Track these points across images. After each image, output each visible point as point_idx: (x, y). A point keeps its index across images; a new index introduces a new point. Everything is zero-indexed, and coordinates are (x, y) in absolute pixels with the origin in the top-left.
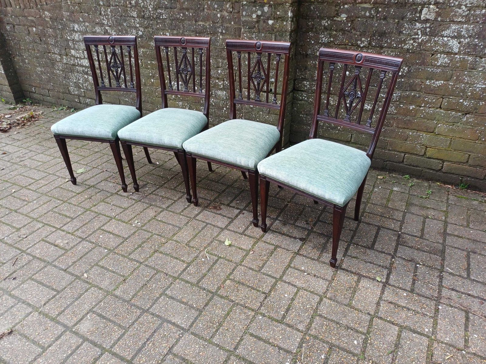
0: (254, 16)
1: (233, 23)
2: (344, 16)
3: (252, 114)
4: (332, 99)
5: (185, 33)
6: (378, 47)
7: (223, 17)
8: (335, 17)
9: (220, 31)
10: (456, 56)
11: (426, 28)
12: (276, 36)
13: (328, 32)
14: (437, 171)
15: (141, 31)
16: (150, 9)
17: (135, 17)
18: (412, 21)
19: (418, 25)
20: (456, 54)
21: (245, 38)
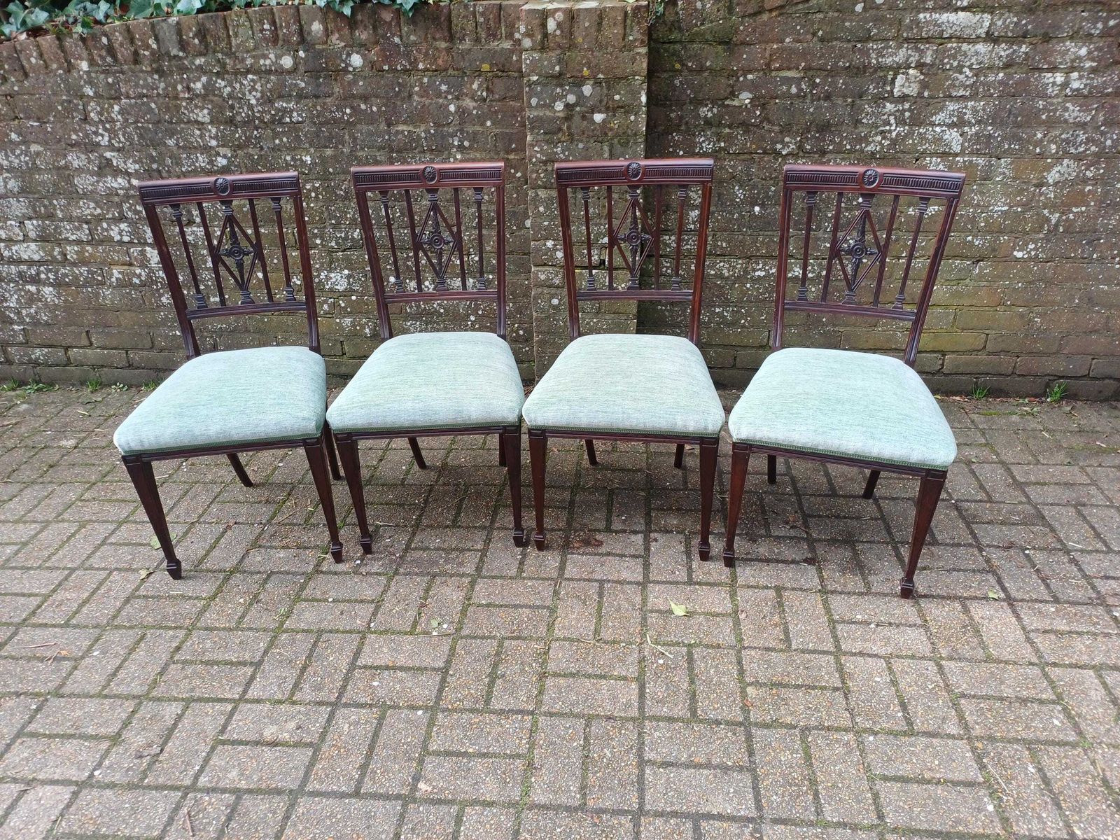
0: (559, 106)
1: (489, 123)
2: (745, 97)
3: (558, 321)
4: (727, 266)
5: (360, 154)
6: (815, 153)
7: (462, 112)
8: (726, 98)
9: (456, 143)
10: (958, 159)
11: (904, 111)
12: (611, 146)
13: (714, 129)
14: (934, 374)
15: (225, 156)
16: (253, 102)
17: (203, 123)
18: (879, 99)
19: (890, 107)
20: (956, 155)
21: (538, 155)
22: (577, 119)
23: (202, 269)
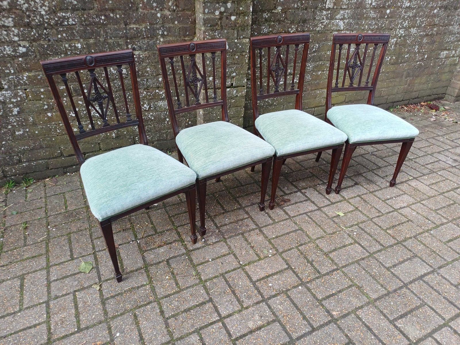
0: (217, 13)
1: (176, 22)
2: (279, 8)
3: (213, 114)
5: (110, 41)
6: (301, 32)
7: (163, 17)
8: (273, 10)
9: (160, 33)
10: (342, 32)
11: (328, 14)
12: (238, 31)
13: (268, 23)
15: (24, 47)
16: (43, 13)
17: (8, 27)
18: (322, 9)
19: (324, 12)
20: (342, 30)
21: (208, 37)
22: (224, 19)
23: (10, 116)
